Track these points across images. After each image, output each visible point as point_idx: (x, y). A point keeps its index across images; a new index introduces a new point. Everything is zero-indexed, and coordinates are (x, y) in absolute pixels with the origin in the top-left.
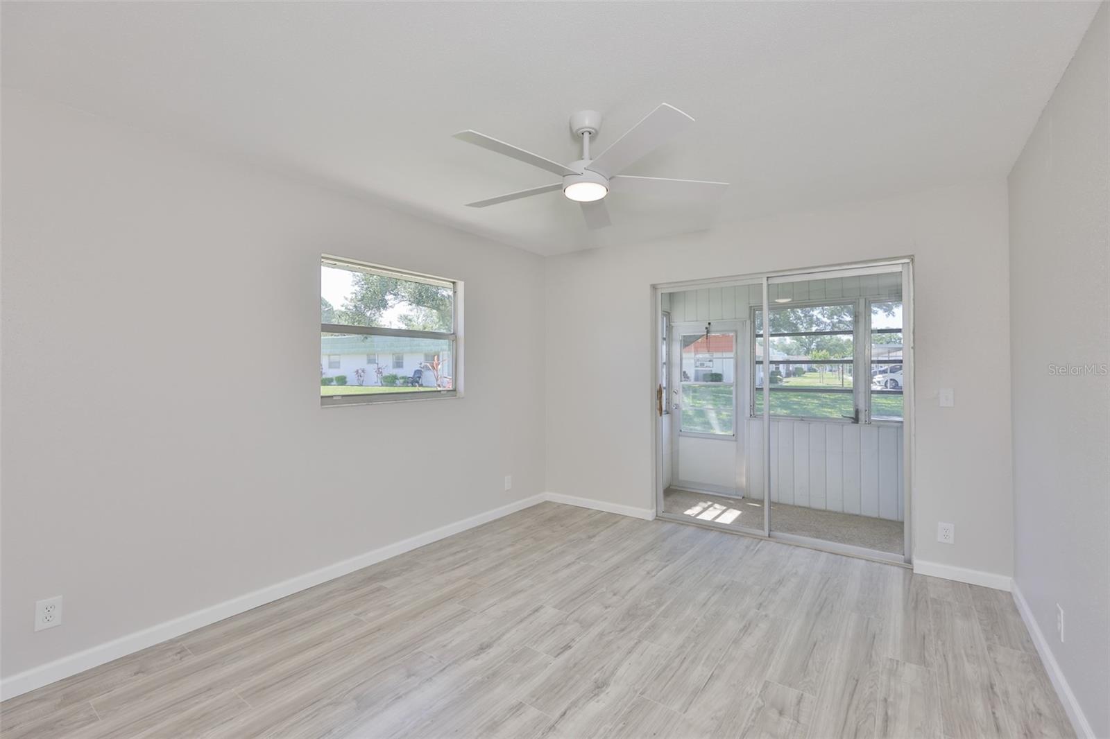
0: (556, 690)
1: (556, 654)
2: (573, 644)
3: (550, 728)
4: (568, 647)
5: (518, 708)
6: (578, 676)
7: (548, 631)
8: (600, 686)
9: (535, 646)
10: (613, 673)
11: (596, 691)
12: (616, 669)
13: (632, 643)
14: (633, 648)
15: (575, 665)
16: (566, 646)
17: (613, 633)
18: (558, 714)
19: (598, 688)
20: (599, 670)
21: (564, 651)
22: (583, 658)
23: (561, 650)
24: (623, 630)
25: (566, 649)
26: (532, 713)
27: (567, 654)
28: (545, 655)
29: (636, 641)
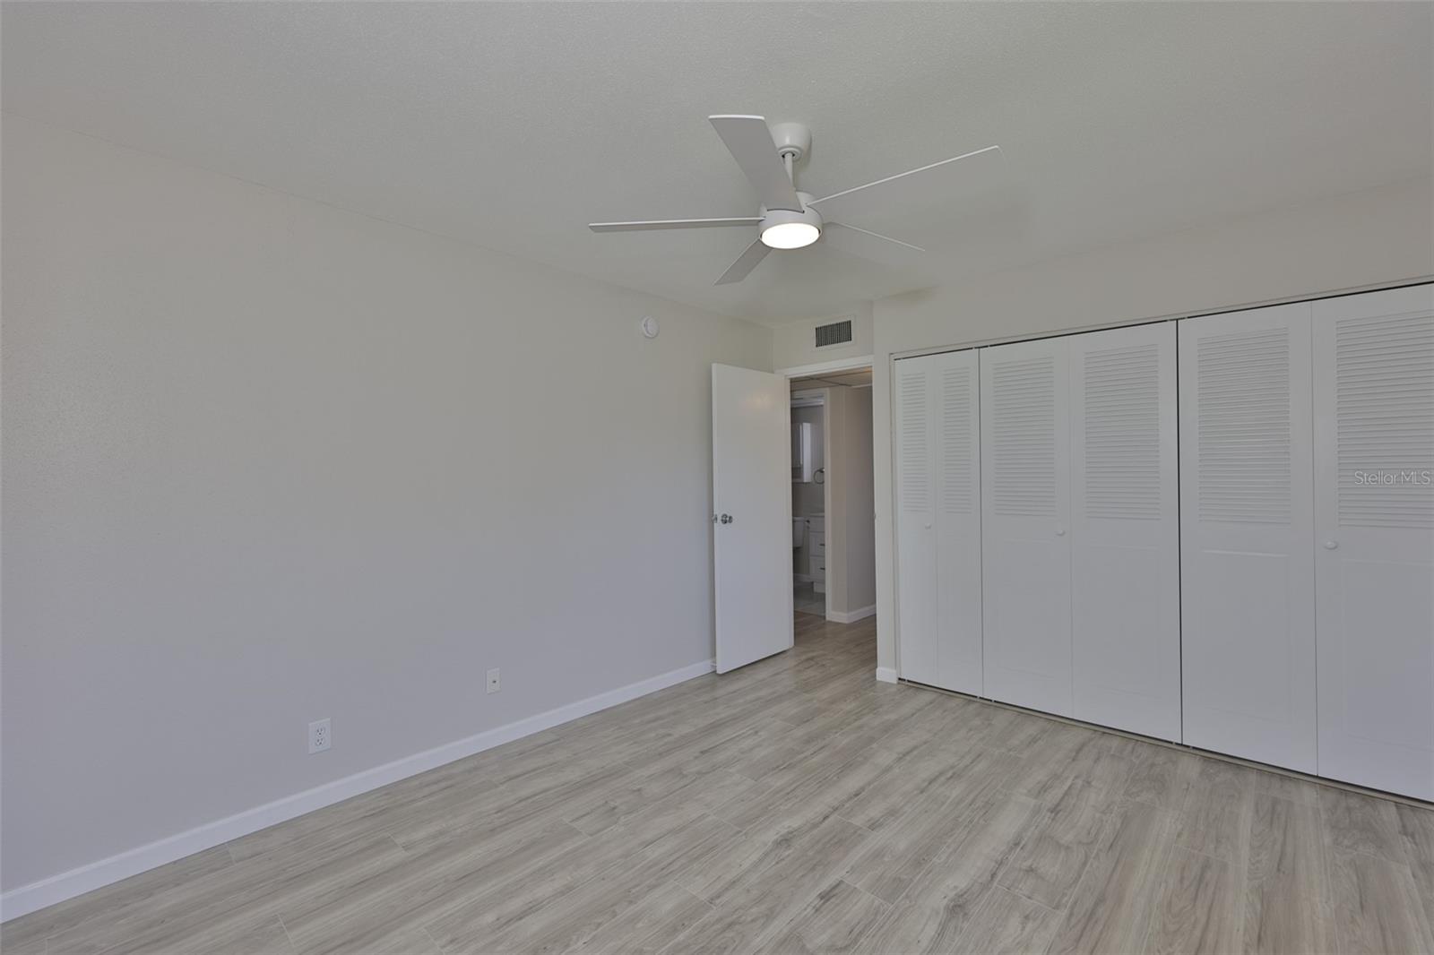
0: (836, 840)
1: (843, 886)
2: (817, 902)
3: (837, 809)
4: (825, 897)
5: (874, 825)
6: (811, 853)
7: (861, 933)
8: (785, 841)
9: (877, 903)
10: (766, 855)
11: (790, 836)
12: (761, 860)
13: (724, 899)
14: (727, 889)
15: (813, 869)
16: (828, 900)
17: (749, 919)
18: (832, 818)
19: (786, 840)
20: (783, 859)
21: (831, 891)
22: (803, 876)
23: (835, 892)
24: (730, 925)
25: (828, 893)
26: (859, 820)
27: (825, 886)
28: (857, 886)
29: (717, 901)
